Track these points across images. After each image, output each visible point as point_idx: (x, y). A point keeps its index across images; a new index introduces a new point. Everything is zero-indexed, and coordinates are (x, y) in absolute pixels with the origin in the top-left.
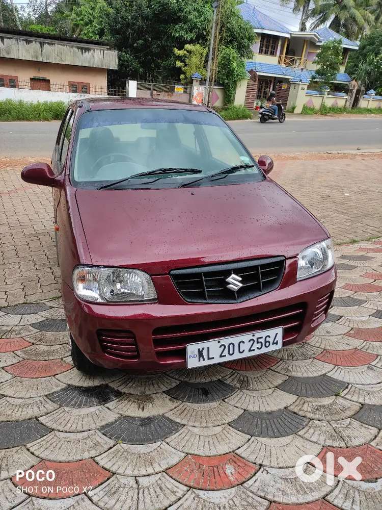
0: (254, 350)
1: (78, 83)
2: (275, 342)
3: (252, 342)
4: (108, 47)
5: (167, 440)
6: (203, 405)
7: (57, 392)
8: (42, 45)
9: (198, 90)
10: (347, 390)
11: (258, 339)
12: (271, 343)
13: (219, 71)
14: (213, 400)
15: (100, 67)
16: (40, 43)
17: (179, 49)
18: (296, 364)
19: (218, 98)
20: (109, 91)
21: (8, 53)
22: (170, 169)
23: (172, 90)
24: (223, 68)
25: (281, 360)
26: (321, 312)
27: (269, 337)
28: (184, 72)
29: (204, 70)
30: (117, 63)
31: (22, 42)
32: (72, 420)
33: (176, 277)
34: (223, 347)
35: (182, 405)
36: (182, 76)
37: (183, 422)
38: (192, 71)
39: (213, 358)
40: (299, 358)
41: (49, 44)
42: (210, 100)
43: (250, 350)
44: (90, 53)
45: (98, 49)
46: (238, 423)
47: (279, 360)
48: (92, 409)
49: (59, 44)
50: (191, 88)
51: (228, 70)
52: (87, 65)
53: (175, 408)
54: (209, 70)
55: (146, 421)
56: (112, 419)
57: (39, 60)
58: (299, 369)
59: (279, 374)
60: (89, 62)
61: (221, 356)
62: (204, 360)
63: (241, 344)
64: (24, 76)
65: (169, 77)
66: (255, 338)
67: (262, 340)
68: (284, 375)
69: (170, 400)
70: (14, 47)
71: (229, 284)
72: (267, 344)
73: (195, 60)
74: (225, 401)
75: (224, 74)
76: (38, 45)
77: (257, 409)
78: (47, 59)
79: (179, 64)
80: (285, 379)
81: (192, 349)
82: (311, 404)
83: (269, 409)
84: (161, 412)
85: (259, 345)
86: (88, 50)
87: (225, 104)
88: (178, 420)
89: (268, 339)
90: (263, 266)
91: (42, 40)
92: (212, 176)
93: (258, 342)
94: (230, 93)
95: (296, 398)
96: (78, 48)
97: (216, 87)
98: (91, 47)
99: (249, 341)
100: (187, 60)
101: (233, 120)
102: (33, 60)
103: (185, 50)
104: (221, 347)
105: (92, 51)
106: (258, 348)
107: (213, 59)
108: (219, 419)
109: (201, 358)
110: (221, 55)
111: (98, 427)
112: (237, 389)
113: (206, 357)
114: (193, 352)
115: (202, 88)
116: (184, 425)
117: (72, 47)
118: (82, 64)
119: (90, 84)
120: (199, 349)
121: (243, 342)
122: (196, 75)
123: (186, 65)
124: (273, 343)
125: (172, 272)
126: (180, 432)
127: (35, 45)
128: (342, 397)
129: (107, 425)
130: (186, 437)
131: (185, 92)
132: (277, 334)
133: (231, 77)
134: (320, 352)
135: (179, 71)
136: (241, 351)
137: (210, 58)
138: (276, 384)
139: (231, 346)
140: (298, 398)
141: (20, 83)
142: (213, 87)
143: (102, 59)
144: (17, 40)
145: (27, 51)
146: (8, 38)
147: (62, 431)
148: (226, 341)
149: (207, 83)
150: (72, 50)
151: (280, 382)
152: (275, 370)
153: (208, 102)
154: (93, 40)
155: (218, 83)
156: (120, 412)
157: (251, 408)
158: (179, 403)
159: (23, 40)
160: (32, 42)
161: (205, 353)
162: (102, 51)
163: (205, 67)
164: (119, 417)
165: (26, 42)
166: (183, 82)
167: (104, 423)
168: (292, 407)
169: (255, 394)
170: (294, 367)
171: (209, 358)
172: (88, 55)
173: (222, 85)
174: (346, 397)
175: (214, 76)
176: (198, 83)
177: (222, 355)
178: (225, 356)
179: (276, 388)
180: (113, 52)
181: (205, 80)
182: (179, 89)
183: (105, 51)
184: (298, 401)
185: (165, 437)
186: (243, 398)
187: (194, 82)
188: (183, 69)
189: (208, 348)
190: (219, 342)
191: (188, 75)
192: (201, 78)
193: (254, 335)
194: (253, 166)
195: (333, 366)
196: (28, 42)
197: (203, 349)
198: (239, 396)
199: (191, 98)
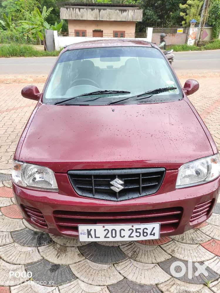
0: (133, 237)
1: (118, 31)
2: (152, 233)
3: (131, 231)
4: (138, 8)
5: (60, 287)
6: (97, 264)
7: (18, 231)
8: (100, 10)
9: (193, 31)
10: (216, 282)
11: (136, 229)
12: (149, 233)
13: (209, 17)
14: (106, 263)
15: (131, 21)
16: (99, 9)
17: (183, 4)
18: (183, 247)
19: (207, 35)
20: (137, 35)
21: (82, 17)
22: (106, 91)
23: (175, 31)
24: (212, 14)
25: (173, 240)
26: (203, 213)
27: (147, 229)
28: (185, 19)
29: (199, 17)
30: (142, 17)
31: (89, 10)
32: (14, 253)
33: (72, 176)
34: (107, 231)
35: (84, 261)
36: (183, 22)
37: (78, 275)
38: (190, 19)
39: (99, 237)
40: (188, 242)
41: (104, 9)
42: (201, 37)
43: (130, 237)
44: (126, 13)
45: (131, 10)
46: (114, 288)
47: (171, 240)
48: (29, 249)
49: (109, 9)
50: (188, 29)
51: (216, 15)
52: (124, 20)
53: (79, 262)
54: (202, 16)
55: (55, 267)
56: (36, 260)
57: (98, 20)
58: (183, 252)
59: (165, 253)
60: (125, 18)
61: (105, 237)
62: (92, 237)
63: (122, 231)
64: (90, 30)
65: (175, 23)
66: (134, 228)
67: (141, 231)
68: (169, 254)
69: (78, 255)
70: (85, 14)
71: (112, 185)
72: (145, 234)
73: (193, 10)
74: (114, 266)
75: (213, 18)
76: (98, 10)
77: (134, 280)
78: (102, 19)
79: (182, 14)
80: (168, 258)
81: (83, 228)
82: (178, 287)
83: (143, 282)
84: (68, 262)
85: (138, 234)
86: (125, 10)
87: (212, 39)
88: (75, 273)
89: (145, 231)
90: (144, 175)
91: (100, 7)
92: (138, 96)
93: (136, 232)
94: (216, 31)
95: (168, 278)
96: (119, 10)
97: (207, 28)
98: (127, 9)
99: (129, 230)
100: (188, 11)
101: (216, 49)
102: (95, 20)
103: (187, 4)
104: (105, 230)
105: (128, 11)
106: (137, 236)
107: (206, 8)
108: (102, 280)
109: (90, 236)
110: (212, 5)
111: (25, 263)
112: (128, 258)
113: (93, 236)
114: (83, 230)
115: (196, 29)
116: (77, 278)
117: (116, 10)
118: (121, 20)
119: (125, 31)
120: (88, 230)
121: (124, 230)
122: (193, 20)
123: (187, 15)
124: (151, 234)
125: (69, 172)
126: (72, 283)
127: (96, 11)
128: (209, 288)
129: (32, 264)
130: (73, 289)
131: (184, 32)
132: (154, 228)
133: (218, 20)
134: (207, 240)
135: (182, 19)
136: (122, 236)
137: (204, 8)
138: (159, 260)
139: (114, 231)
140: (171, 278)
141: (87, 34)
142: (204, 27)
143: (133, 16)
144: (87, 9)
145: (92, 15)
146: (82, 8)
147: (5, 261)
148: (110, 227)
149: (200, 25)
150: (116, 12)
151: (163, 259)
152: (164, 248)
153: (200, 38)
154: (132, 4)
155: (208, 25)
156: (43, 256)
157: (130, 277)
158: (83, 259)
159: (90, 9)
160: (94, 9)
161: (92, 233)
162: (133, 11)
163: (200, 14)
164: (41, 260)
165: (92, 10)
166: (183, 26)
167: (30, 261)
168: (162, 285)
169: (139, 265)
170: (180, 249)
171: (96, 237)
172: (125, 14)
173: (211, 26)
174: (213, 289)
175: (205, 20)
176: (194, 26)
177: (107, 236)
178: (109, 237)
179: (157, 265)
180: (140, 11)
181: (199, 24)
182: (180, 30)
183: (135, 11)
184: (169, 281)
185: (60, 284)
186: (128, 267)
187: (191, 25)
188: (185, 17)
189: (95, 230)
190: (104, 227)
191: (187, 21)
192: (196, 22)
193: (133, 226)
194: (176, 88)
195: (214, 255)
196: (92, 9)
197: (91, 230)
198: (126, 264)
199: (188, 36)
